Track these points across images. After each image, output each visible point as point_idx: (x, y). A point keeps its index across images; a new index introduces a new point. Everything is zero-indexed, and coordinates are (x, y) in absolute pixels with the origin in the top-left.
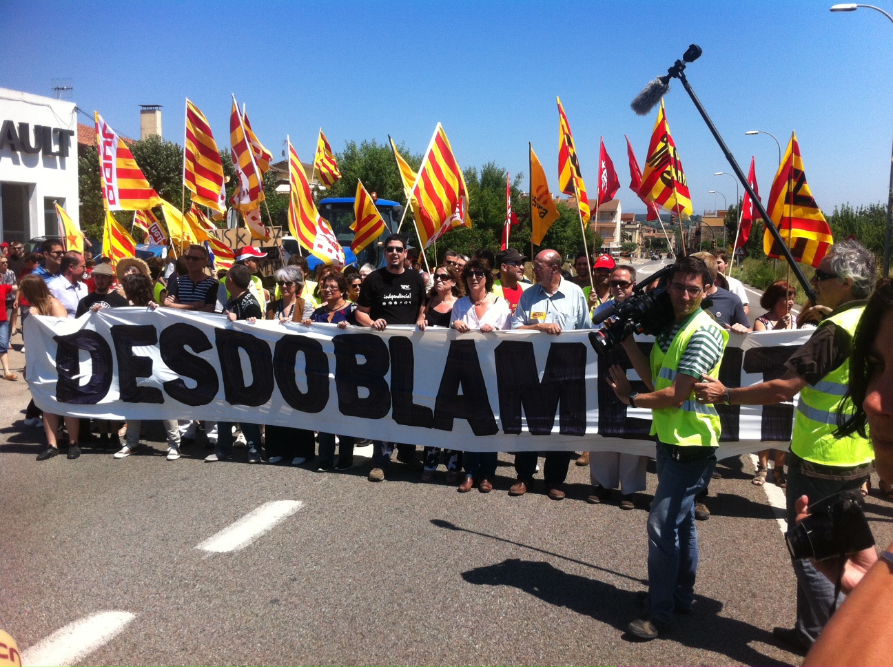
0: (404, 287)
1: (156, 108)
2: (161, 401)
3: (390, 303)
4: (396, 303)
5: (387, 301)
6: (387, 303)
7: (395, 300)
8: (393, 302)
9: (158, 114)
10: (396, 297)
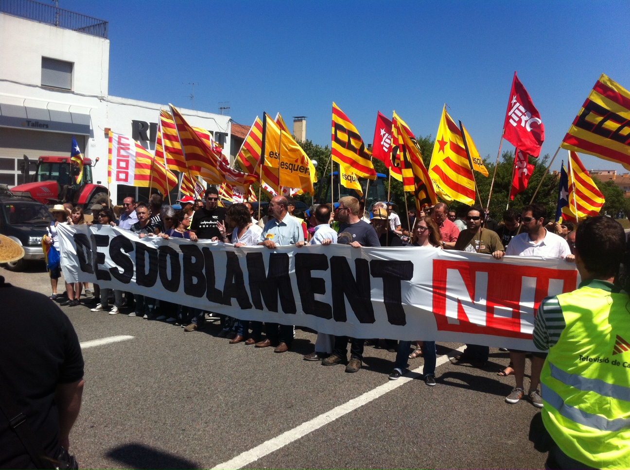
0: (214, 217)
1: (303, 118)
2: (110, 279)
3: (204, 226)
4: (207, 226)
5: (202, 225)
6: (202, 226)
7: (207, 224)
8: (206, 225)
9: (304, 122)
10: (208, 223)
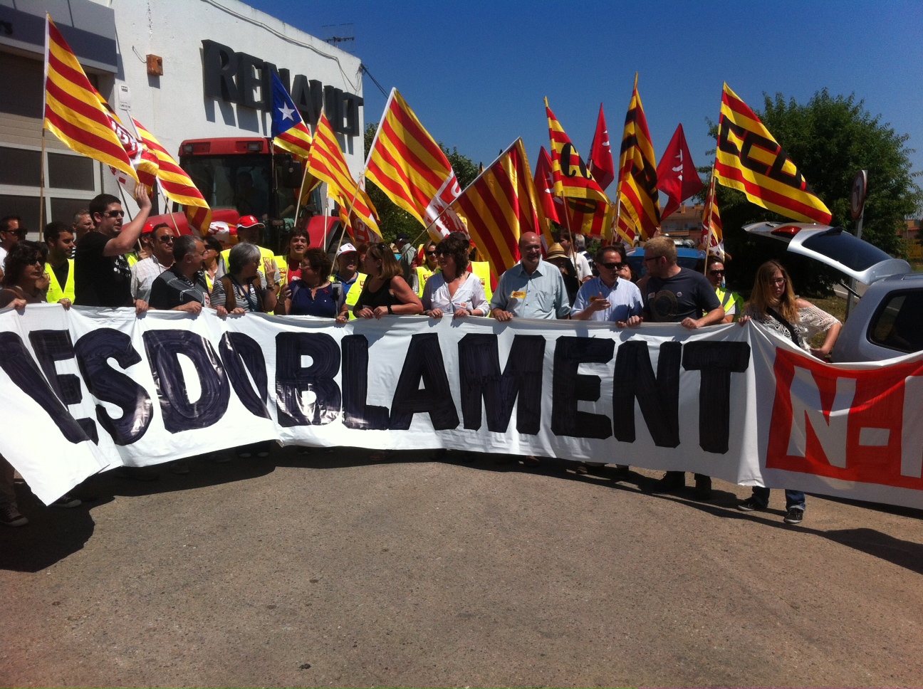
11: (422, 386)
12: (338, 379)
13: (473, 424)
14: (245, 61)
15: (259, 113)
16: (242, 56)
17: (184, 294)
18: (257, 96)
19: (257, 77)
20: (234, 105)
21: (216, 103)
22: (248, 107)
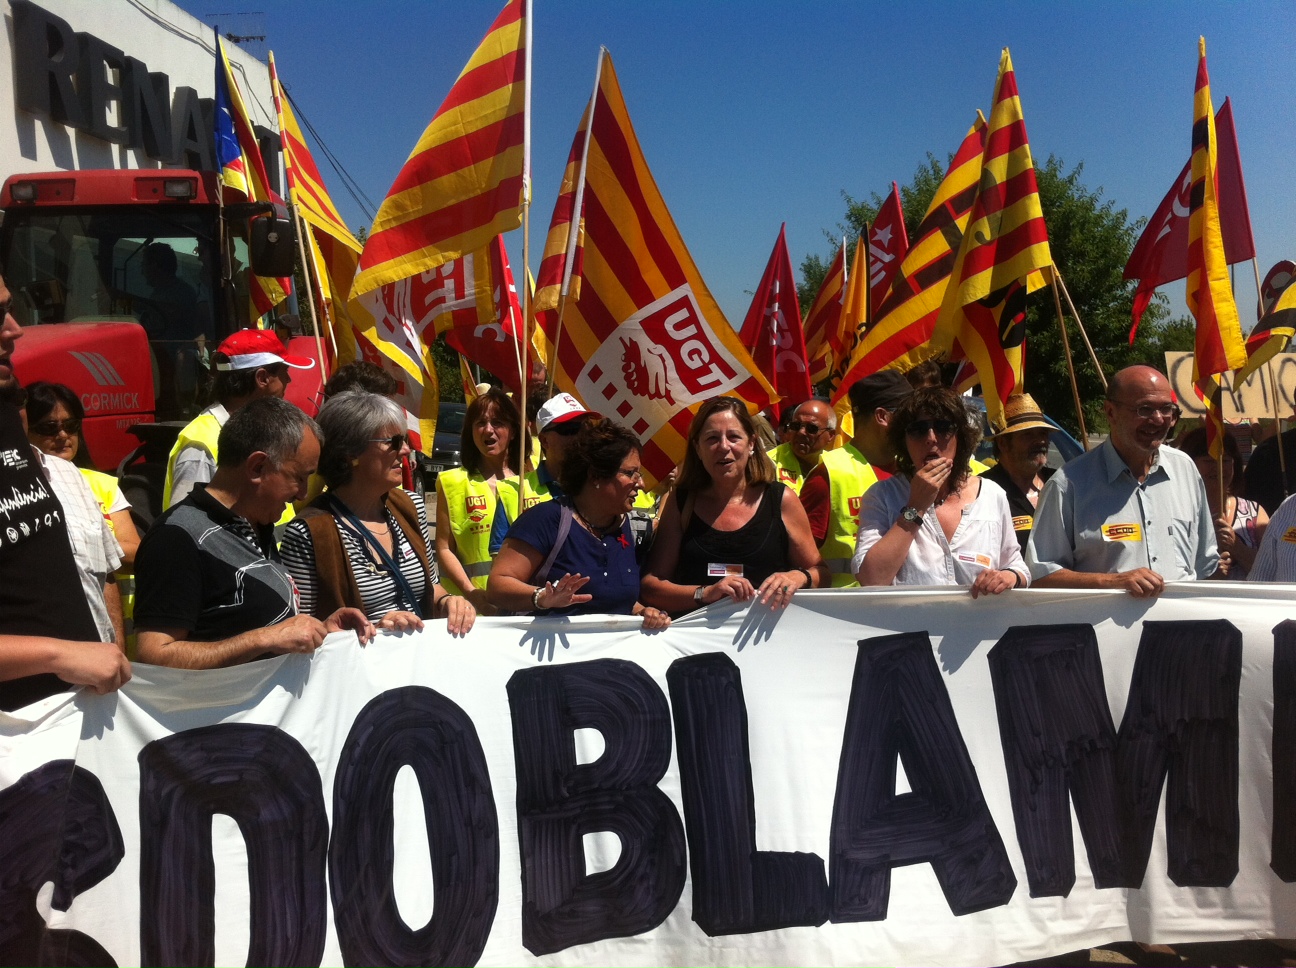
11: (902, 786)
12: (671, 785)
13: (1052, 879)
14: (92, 50)
15: (115, 148)
16: (86, 39)
17: (247, 577)
18: (112, 118)
19: (111, 80)
20: (71, 132)
21: (38, 125)
22: (95, 135)
